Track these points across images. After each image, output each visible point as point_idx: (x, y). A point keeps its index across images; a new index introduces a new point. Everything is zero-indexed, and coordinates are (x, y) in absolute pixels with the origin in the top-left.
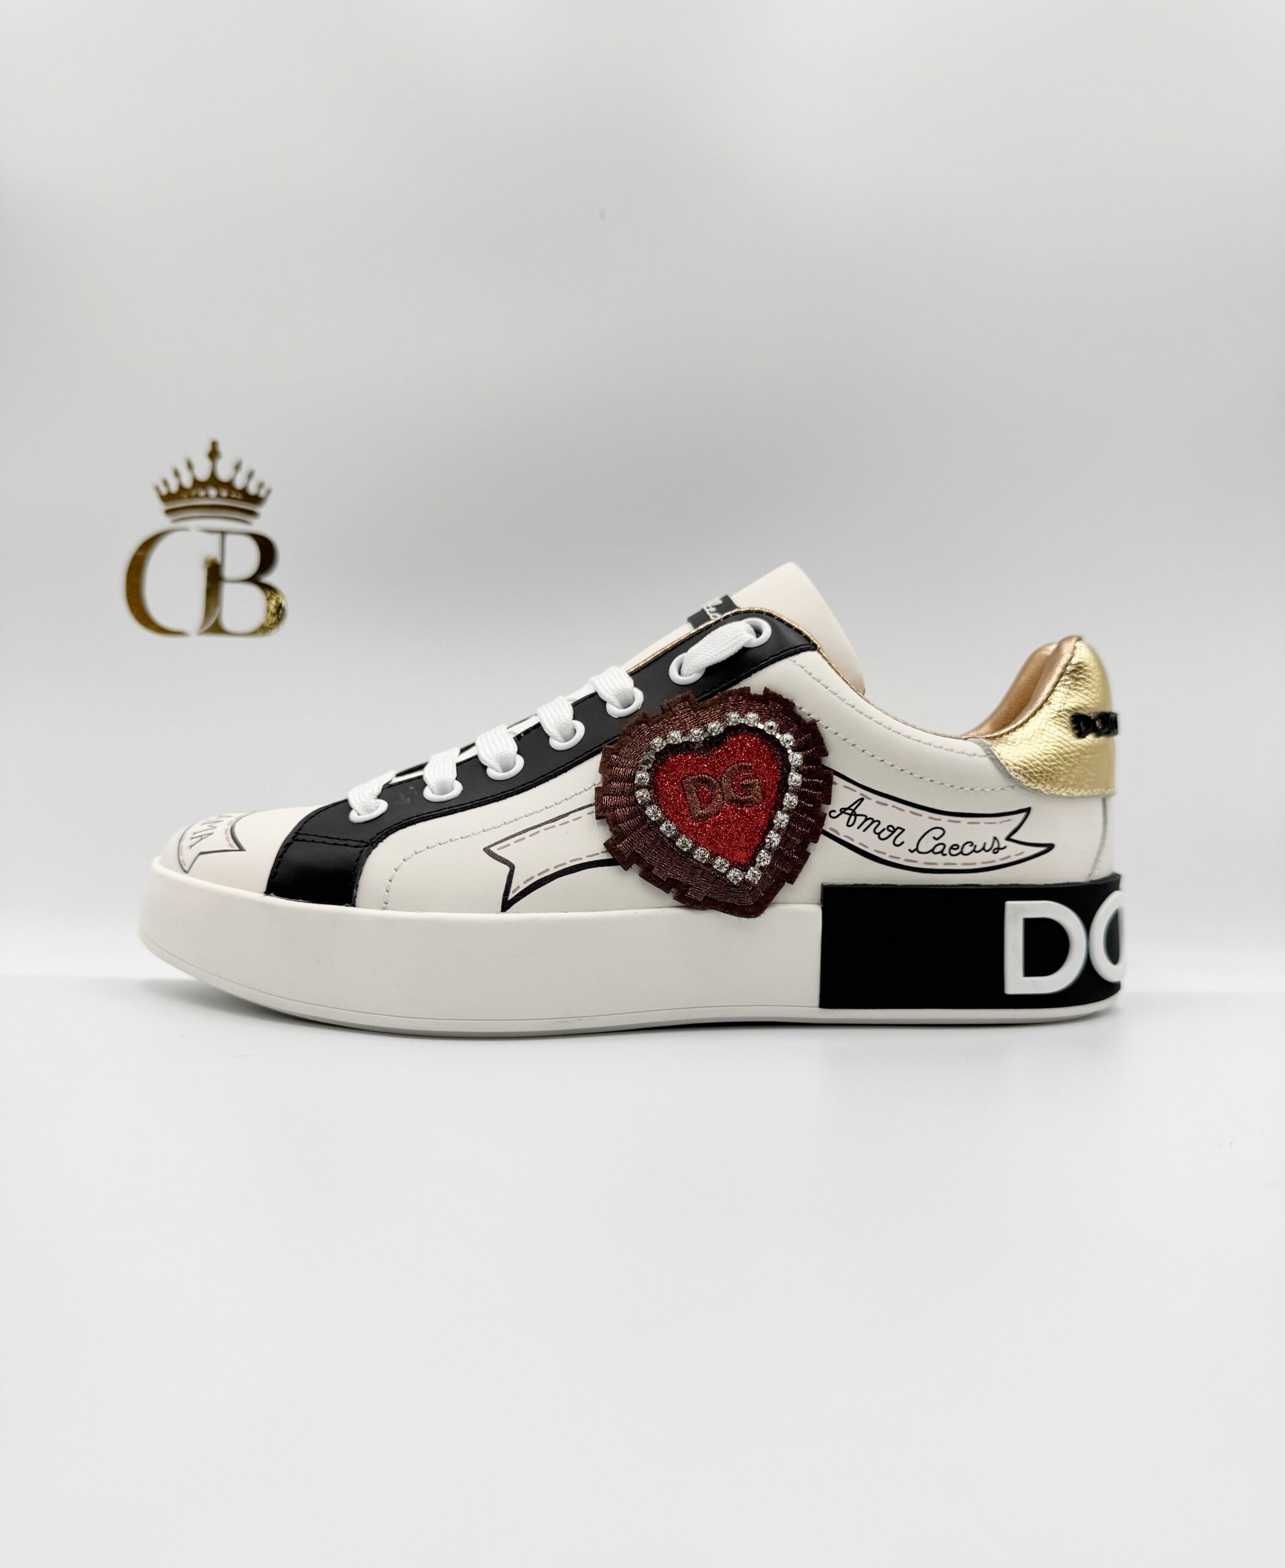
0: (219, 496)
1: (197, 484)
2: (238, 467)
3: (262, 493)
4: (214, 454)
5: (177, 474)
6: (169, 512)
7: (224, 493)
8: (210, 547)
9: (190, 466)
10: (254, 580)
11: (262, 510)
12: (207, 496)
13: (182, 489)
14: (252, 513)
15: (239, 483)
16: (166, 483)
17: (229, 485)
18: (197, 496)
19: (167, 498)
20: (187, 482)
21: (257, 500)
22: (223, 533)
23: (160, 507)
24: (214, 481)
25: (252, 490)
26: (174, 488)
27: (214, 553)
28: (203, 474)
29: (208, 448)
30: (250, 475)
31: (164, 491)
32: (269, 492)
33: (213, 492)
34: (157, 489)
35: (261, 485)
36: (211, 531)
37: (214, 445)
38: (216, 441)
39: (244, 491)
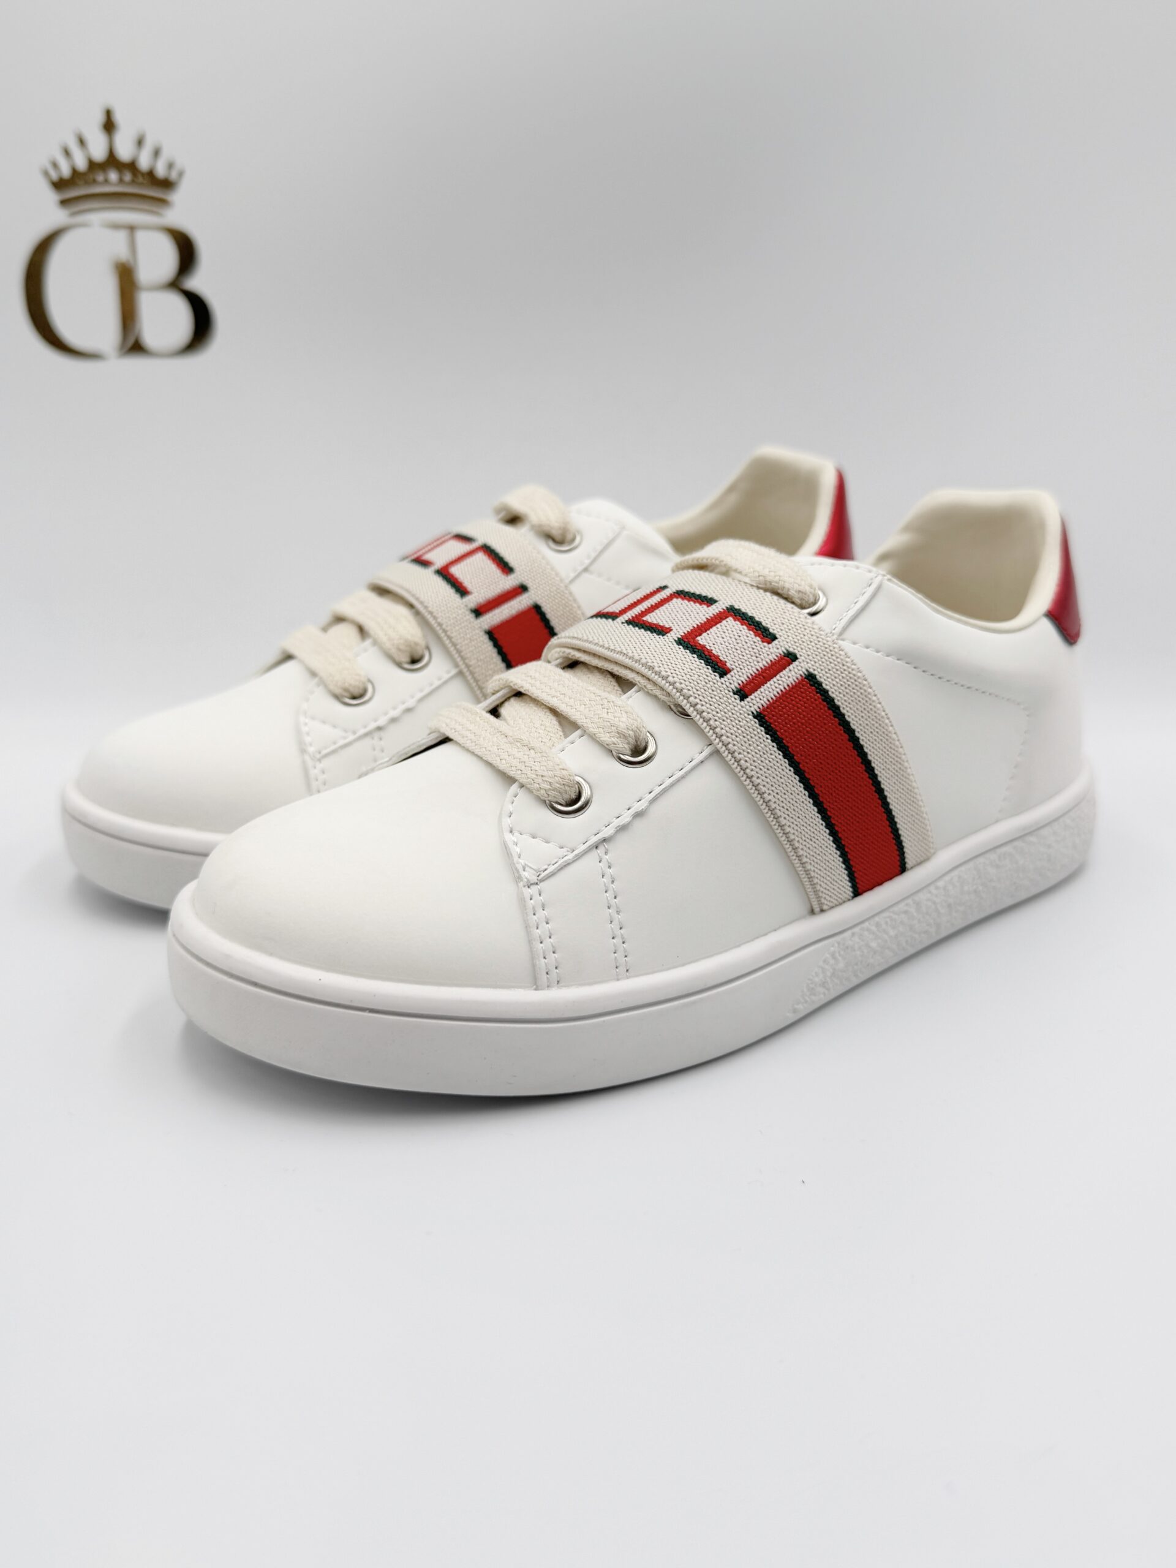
0: (121, 181)
1: (93, 165)
2: (140, 142)
3: (173, 176)
4: (109, 126)
5: (67, 153)
6: (64, 203)
7: (128, 177)
8: (117, 246)
9: (82, 142)
10: (175, 285)
11: (177, 197)
12: (106, 181)
13: (75, 172)
14: (163, 202)
15: (144, 163)
16: (55, 165)
17: (132, 166)
18: (94, 181)
19: (59, 185)
20: (81, 164)
21: (167, 184)
22: (132, 229)
23: (51, 197)
24: (112, 161)
25: (161, 171)
26: (66, 171)
27: (123, 253)
28: (99, 152)
29: (99, 118)
30: (157, 153)
31: (54, 176)
32: (181, 174)
33: (113, 176)
34: (46, 174)
35: (170, 166)
36: (116, 227)
37: (109, 114)
38: (110, 109)
39: (150, 174)
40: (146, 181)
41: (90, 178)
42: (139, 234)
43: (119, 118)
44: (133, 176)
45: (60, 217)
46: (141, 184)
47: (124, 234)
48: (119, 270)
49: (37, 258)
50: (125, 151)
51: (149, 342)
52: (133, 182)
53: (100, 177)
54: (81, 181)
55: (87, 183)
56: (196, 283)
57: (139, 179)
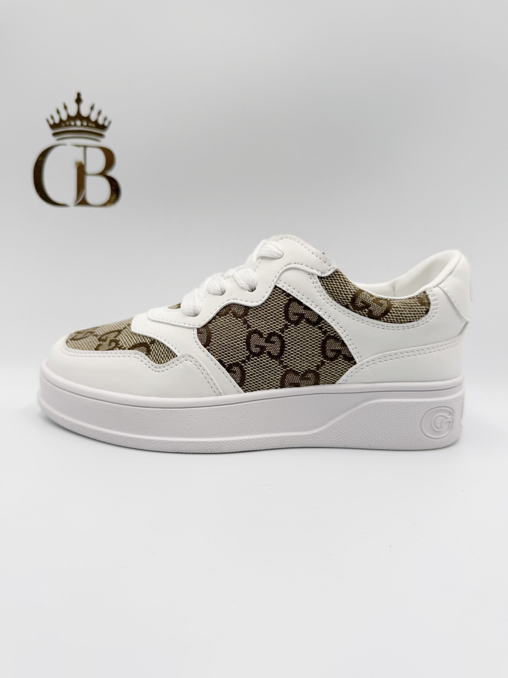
0: (82, 125)
1: (70, 118)
2: (92, 108)
3: (106, 124)
4: (79, 100)
5: (58, 112)
6: (55, 134)
7: (85, 124)
8: (78, 155)
9: (65, 107)
10: (103, 174)
11: (107, 133)
12: (75, 125)
13: (61, 120)
14: (101, 135)
15: (93, 118)
16: (52, 117)
17: (88, 119)
18: (70, 125)
20: (64, 117)
21: (103, 127)
22: (85, 147)
23: (50, 132)
24: (79, 116)
25: (101, 122)
26: (57, 120)
27: (80, 158)
28: (73, 112)
29: (75, 97)
30: (99, 113)
31: (51, 122)
32: (110, 123)
33: (78, 123)
34: (48, 121)
35: (105, 119)
36: (78, 146)
37: (79, 95)
38: (79, 92)
39: (96, 122)
40: (93, 125)
41: (68, 123)
42: (88, 150)
43: (83, 97)
44: (88, 123)
45: (52, 141)
46: (91, 127)
47: (81, 149)
48: (78, 166)
49: (40, 159)
50: (85, 112)
51: (89, 199)
52: (88, 126)
53: (73, 123)
54: (63, 125)
55: (66, 126)
56: (112, 173)
57: (90, 125)
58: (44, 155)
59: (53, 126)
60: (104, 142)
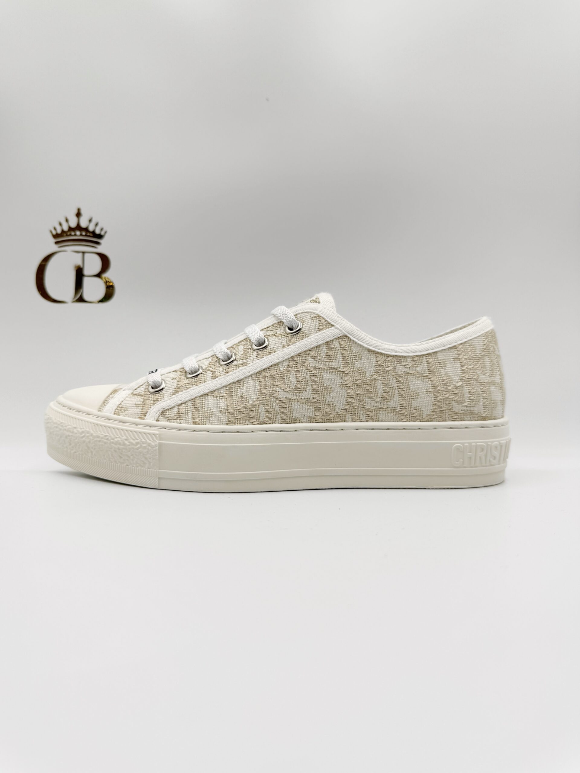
0: (81, 235)
1: (70, 229)
2: (90, 221)
3: (102, 233)
4: (78, 215)
5: (60, 224)
6: (56, 243)
7: (84, 233)
8: (77, 260)
9: (67, 220)
10: (99, 275)
12: (75, 235)
13: (63, 231)
14: (98, 243)
15: (91, 229)
16: (55, 229)
17: (86, 229)
18: (71, 235)
20: (66, 228)
21: (100, 236)
22: (83, 253)
24: (79, 227)
25: (98, 231)
26: (59, 231)
27: (80, 263)
28: (73, 224)
29: (76, 212)
30: (97, 225)
31: (54, 233)
32: (106, 232)
33: (78, 233)
34: (51, 232)
35: (102, 229)
36: (77, 252)
37: (79, 210)
38: (80, 208)
39: (93, 232)
40: (91, 235)
41: (69, 233)
42: (86, 255)
43: (82, 212)
44: (86, 233)
45: (55, 248)
46: (89, 236)
47: (80, 255)
48: (76, 268)
49: (43, 263)
50: (83, 224)
51: (86, 297)
52: (86, 235)
53: (73, 233)
54: (65, 235)
55: (67, 235)
56: (107, 275)
57: (88, 234)
58: (47, 259)
59: (56, 236)
60: (100, 249)
